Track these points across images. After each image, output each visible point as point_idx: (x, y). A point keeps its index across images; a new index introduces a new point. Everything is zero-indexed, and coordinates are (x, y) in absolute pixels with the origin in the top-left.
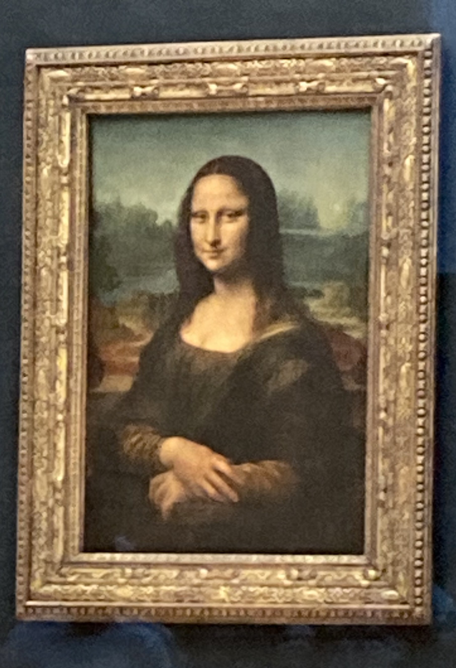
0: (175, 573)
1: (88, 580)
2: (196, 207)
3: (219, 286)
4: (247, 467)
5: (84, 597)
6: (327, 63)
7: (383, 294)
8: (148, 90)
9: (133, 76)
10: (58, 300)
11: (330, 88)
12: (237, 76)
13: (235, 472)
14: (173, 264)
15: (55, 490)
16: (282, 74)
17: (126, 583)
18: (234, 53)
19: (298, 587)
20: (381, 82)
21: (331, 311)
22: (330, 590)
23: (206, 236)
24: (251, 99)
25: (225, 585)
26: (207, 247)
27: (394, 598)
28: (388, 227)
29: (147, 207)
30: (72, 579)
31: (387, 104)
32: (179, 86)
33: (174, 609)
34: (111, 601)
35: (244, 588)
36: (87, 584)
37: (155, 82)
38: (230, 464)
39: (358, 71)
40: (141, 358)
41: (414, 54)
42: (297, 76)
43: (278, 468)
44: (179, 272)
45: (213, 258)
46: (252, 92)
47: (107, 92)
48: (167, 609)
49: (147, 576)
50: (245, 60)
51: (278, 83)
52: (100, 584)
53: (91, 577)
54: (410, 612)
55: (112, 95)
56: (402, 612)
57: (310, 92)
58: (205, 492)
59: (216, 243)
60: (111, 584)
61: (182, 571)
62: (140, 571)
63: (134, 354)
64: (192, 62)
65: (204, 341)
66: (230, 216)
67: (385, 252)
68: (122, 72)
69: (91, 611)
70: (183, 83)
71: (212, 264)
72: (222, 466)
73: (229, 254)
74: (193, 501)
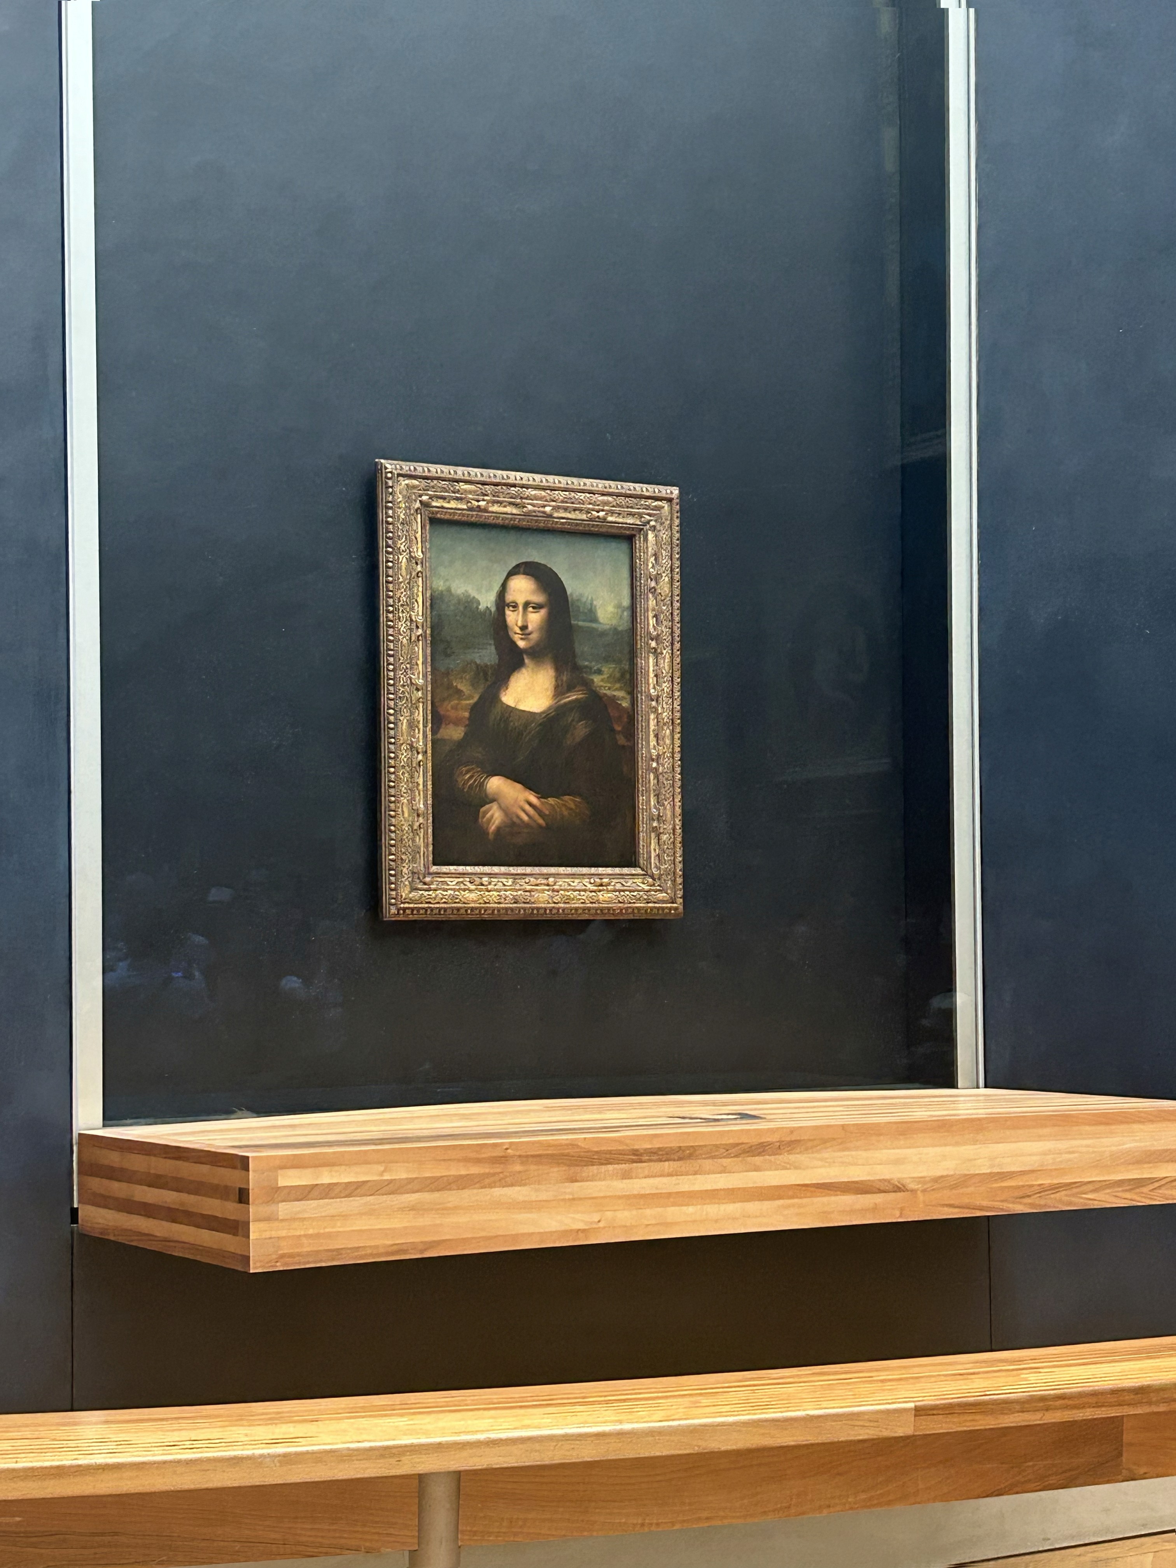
0: (510, 882)
1: (448, 887)
2: (509, 598)
3: (527, 661)
4: (551, 801)
5: (444, 900)
6: (610, 499)
7: (652, 675)
8: (482, 504)
9: (470, 492)
10: (417, 664)
11: (610, 519)
12: (546, 501)
13: (542, 803)
14: (492, 642)
15: (418, 815)
16: (579, 503)
17: (476, 889)
18: (544, 483)
19: (600, 891)
20: (648, 517)
21: (609, 685)
22: (622, 893)
23: (517, 621)
24: (556, 520)
25: (548, 891)
26: (518, 631)
27: (665, 899)
28: (653, 625)
29: (472, 596)
30: (432, 887)
31: (651, 536)
32: (503, 505)
33: (512, 909)
34: (464, 903)
35: (562, 892)
36: (446, 890)
37: (486, 498)
38: (538, 798)
39: (632, 507)
40: (470, 713)
41: (670, 500)
42: (591, 506)
43: (574, 801)
44: (496, 648)
45: (522, 639)
46: (556, 515)
47: (449, 502)
48: (506, 909)
49: (490, 883)
50: (553, 489)
51: (575, 509)
52: (454, 890)
53: (448, 885)
54: (676, 909)
55: (453, 504)
56: (670, 909)
57: (597, 520)
58: (521, 820)
59: (524, 628)
60: (464, 890)
61: (515, 879)
62: (485, 880)
63: (465, 711)
64: (514, 486)
65: (518, 702)
66: (533, 608)
67: (653, 644)
68: (462, 487)
69: (449, 912)
70: (506, 501)
71: (521, 644)
72: (533, 799)
73: (535, 636)
74: (512, 826)
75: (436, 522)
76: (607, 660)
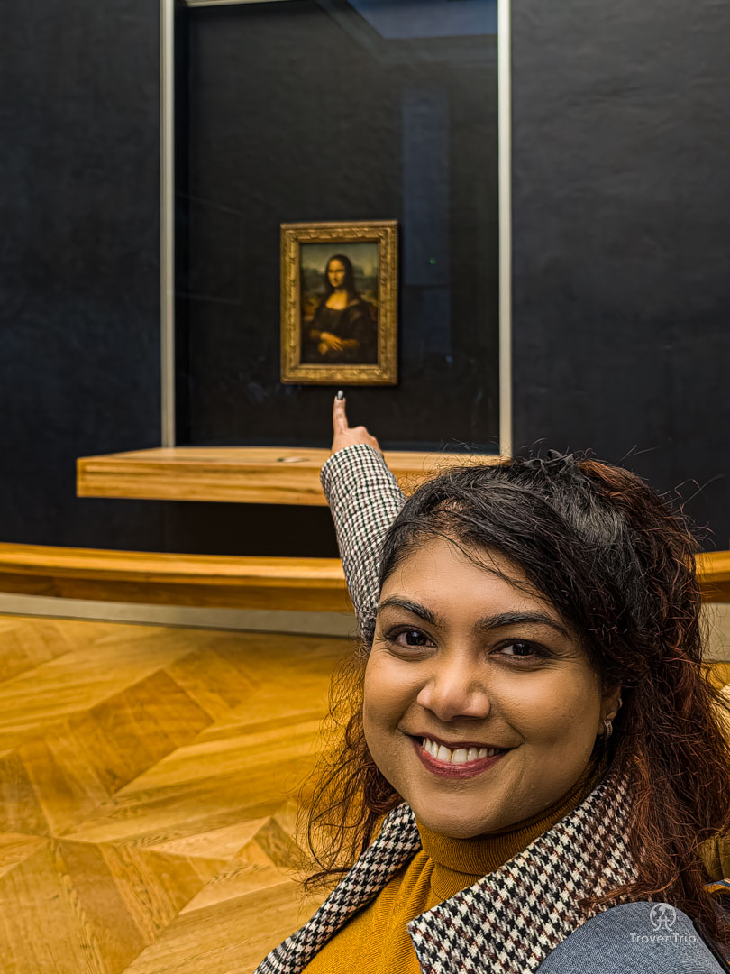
1: (302, 373)
2: (330, 268)
3: (337, 291)
4: (346, 342)
5: (300, 378)
7: (382, 293)
8: (316, 236)
11: (367, 236)
12: (342, 232)
13: (342, 342)
14: (324, 285)
17: (312, 373)
18: (340, 226)
19: (360, 375)
20: (381, 234)
22: (369, 375)
23: (333, 277)
26: (333, 280)
28: (383, 275)
29: (316, 269)
30: (297, 372)
31: (383, 242)
32: (325, 235)
35: (345, 375)
38: (340, 341)
39: (374, 231)
40: (315, 311)
41: (390, 227)
42: (357, 232)
43: (354, 342)
44: (325, 287)
46: (345, 237)
47: (305, 237)
51: (352, 234)
52: (305, 373)
57: (361, 237)
58: (334, 348)
60: (308, 374)
61: (327, 370)
62: (316, 370)
65: (333, 306)
66: (340, 271)
67: (382, 282)
68: (308, 231)
69: (302, 382)
71: (335, 284)
72: (338, 340)
73: (340, 282)
74: (331, 350)
75: (302, 244)
76: (367, 287)
